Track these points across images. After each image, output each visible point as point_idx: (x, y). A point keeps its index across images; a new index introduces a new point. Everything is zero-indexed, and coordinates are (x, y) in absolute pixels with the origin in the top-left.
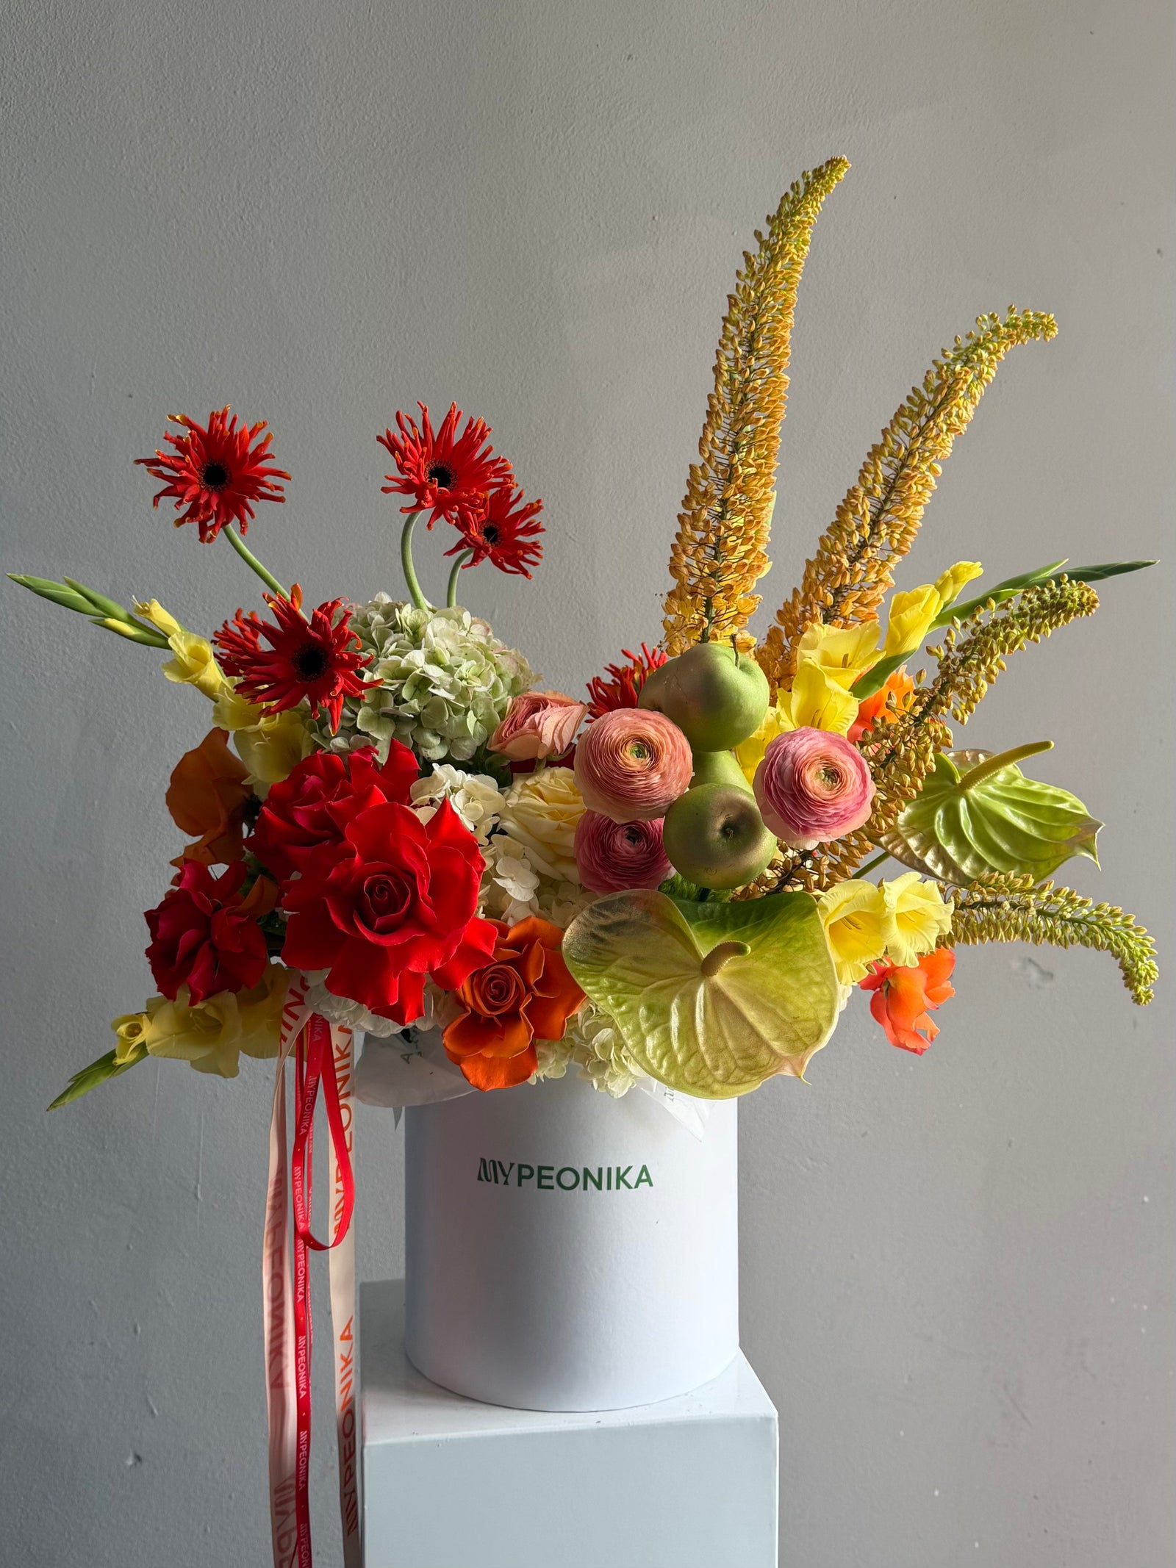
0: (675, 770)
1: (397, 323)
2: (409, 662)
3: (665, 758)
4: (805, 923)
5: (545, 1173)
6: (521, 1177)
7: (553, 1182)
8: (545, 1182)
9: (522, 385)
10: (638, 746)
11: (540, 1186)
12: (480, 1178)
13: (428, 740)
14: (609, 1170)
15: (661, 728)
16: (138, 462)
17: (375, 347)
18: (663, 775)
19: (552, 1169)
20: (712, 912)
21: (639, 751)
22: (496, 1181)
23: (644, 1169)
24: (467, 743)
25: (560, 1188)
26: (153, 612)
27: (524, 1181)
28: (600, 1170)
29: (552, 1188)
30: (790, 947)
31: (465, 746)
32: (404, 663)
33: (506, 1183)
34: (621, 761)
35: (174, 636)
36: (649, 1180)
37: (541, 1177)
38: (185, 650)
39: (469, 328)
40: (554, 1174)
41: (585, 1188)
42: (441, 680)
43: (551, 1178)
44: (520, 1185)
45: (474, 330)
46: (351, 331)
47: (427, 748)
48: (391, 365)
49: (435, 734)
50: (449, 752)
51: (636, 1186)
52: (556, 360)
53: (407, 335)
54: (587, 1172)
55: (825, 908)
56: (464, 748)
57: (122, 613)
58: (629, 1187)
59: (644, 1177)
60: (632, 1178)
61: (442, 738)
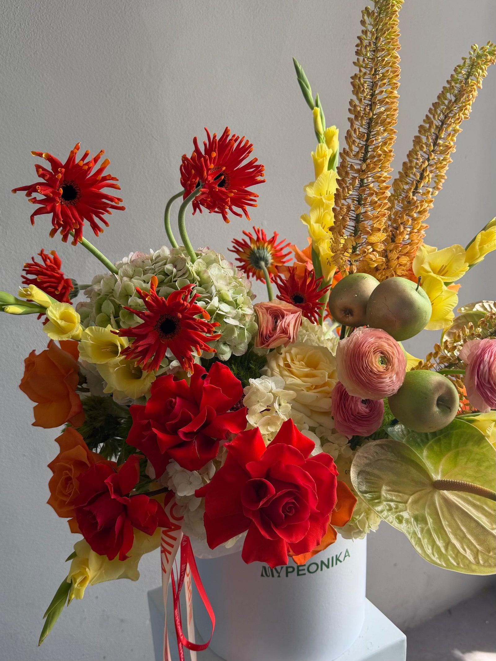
0: (402, 368)
1: (40, 8)
2: (212, 305)
3: (396, 361)
4: (482, 448)
5: (300, 568)
6: (287, 573)
7: (306, 571)
8: (301, 573)
9: (120, 47)
10: (381, 357)
11: (298, 575)
12: (262, 575)
13: (223, 350)
14: (333, 558)
15: (389, 342)
16: (15, 191)
17: (29, 24)
18: (397, 374)
19: (305, 565)
20: (402, 431)
21: (382, 360)
22: (273, 576)
23: (347, 551)
24: (243, 345)
25: (309, 574)
26: (35, 295)
27: (289, 574)
28: (328, 560)
29: (305, 574)
30: (481, 466)
31: (241, 347)
32: (209, 307)
33: (279, 576)
34: (375, 370)
35: (51, 308)
36: (349, 556)
37: (298, 570)
38: (58, 316)
39: (85, 11)
40: (306, 568)
41: (322, 570)
42: (230, 313)
43: (304, 570)
44: (287, 576)
45: (88, 13)
46: (12, 14)
47: (223, 354)
48: (40, 36)
49: (225, 344)
50: (232, 352)
51: (344, 560)
52: (138, 31)
53: (48, 16)
54: (322, 562)
55: (488, 437)
56: (241, 348)
57: (11, 299)
58: (341, 562)
59: (347, 554)
60: (341, 558)
61: (229, 345)
